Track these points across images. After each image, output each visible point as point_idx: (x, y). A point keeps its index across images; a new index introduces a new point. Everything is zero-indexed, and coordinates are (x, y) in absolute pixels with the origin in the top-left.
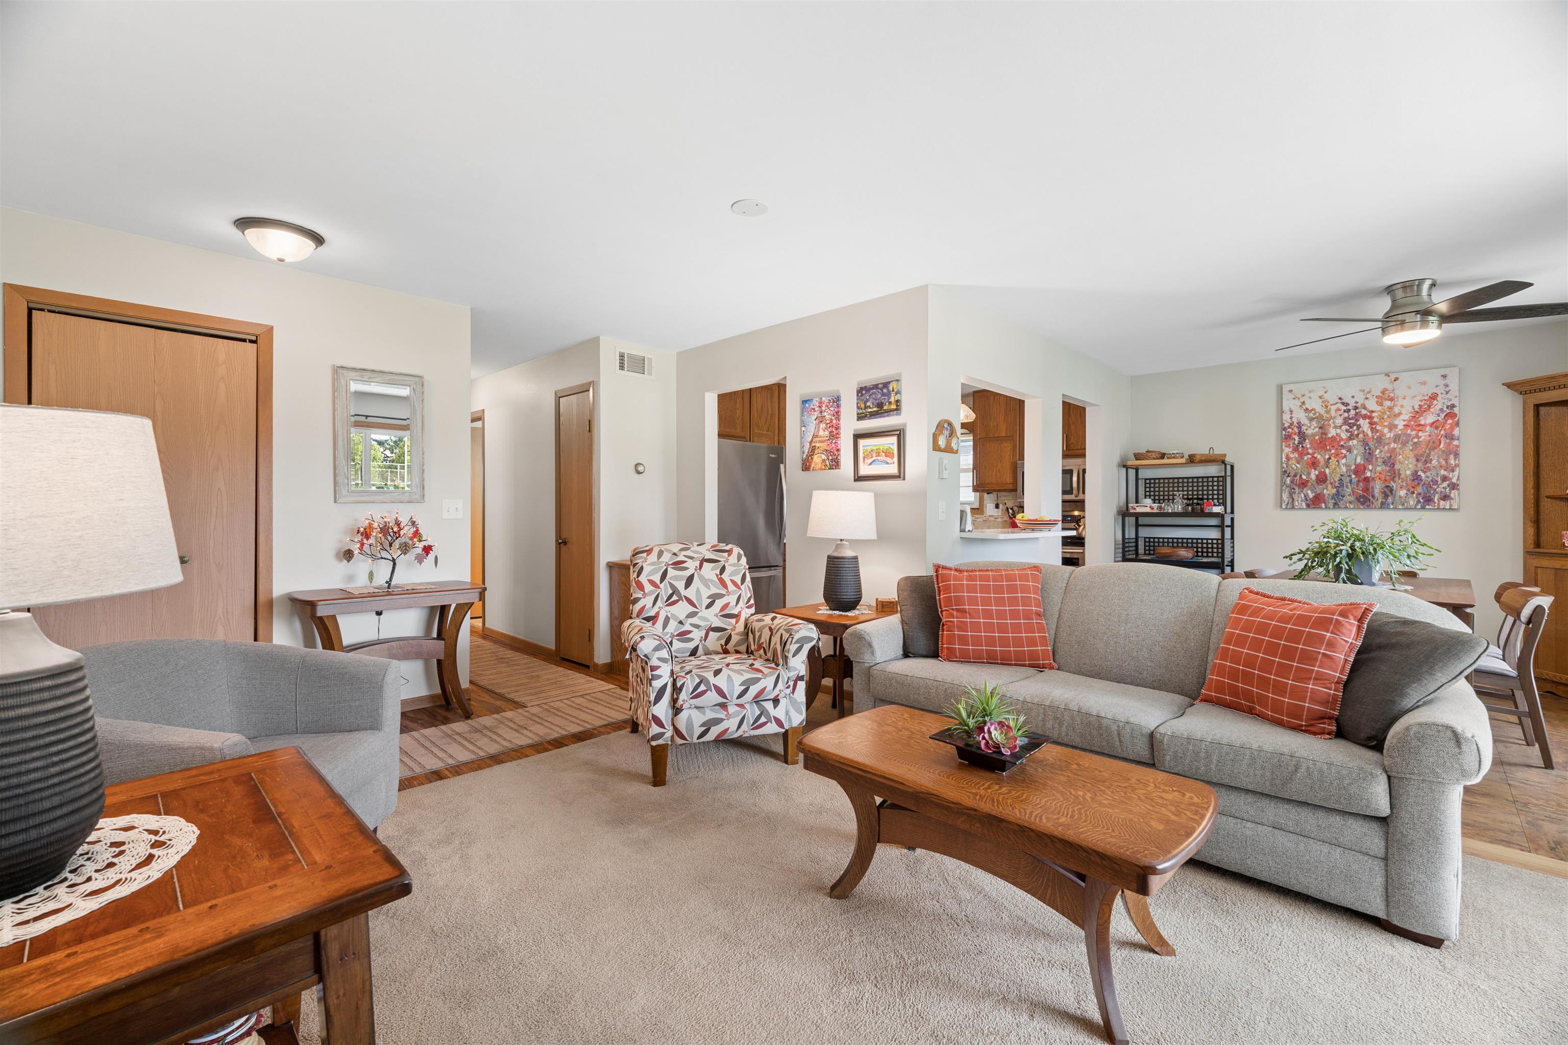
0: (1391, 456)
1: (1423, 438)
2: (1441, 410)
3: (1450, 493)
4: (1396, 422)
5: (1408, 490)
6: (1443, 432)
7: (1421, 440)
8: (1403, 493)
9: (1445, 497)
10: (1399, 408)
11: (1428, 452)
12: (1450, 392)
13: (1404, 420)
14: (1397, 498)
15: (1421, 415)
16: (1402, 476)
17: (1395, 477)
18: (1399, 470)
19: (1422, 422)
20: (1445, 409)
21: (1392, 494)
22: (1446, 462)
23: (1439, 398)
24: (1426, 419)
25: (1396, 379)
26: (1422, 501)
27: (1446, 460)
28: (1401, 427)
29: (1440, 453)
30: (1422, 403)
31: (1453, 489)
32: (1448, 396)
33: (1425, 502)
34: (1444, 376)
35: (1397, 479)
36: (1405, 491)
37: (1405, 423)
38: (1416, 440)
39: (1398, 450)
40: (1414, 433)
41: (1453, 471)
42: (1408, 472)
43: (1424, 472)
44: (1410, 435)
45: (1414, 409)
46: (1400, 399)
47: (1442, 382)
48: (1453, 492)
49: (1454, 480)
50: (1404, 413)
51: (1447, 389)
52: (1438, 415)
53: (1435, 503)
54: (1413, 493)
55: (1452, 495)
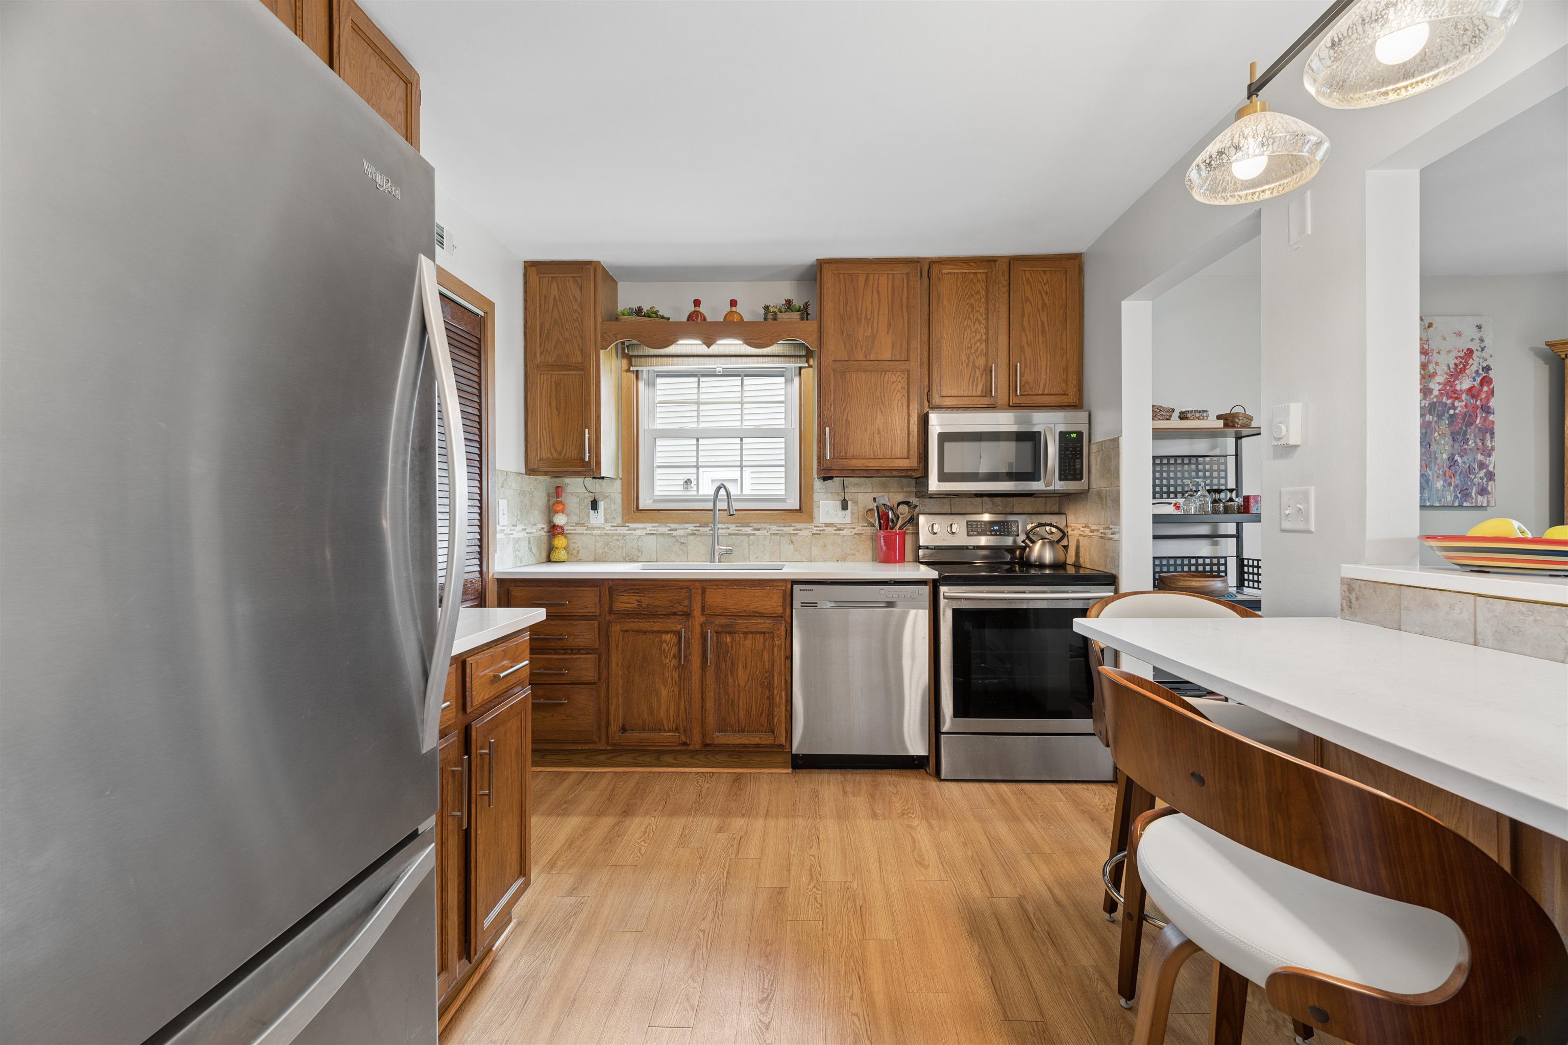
0: (1426, 433)
1: (1459, 409)
2: (1477, 372)
3: (1487, 485)
4: (1432, 385)
5: (1445, 481)
6: (1478, 403)
7: (1457, 411)
8: (1439, 484)
9: (1483, 491)
10: (1434, 365)
11: (1464, 428)
12: (1486, 349)
13: (1439, 384)
14: (1434, 491)
15: (1456, 379)
16: (1438, 461)
17: (1430, 462)
18: (1435, 452)
19: (1458, 388)
20: (1481, 371)
21: (1428, 485)
22: (1483, 444)
23: (1474, 356)
24: (1461, 383)
25: (1430, 325)
26: (1459, 495)
27: (1483, 440)
28: (1436, 393)
29: (1477, 430)
30: (1458, 362)
31: (1490, 480)
32: (1484, 354)
33: (1462, 497)
34: (1479, 327)
35: (1433, 465)
36: (1442, 482)
37: (1440, 387)
38: (1452, 412)
39: (1433, 424)
40: (1449, 401)
41: (1490, 456)
42: (1445, 456)
43: (1461, 456)
44: (1445, 404)
45: (1449, 368)
46: (1435, 352)
47: (1477, 336)
48: (1490, 483)
49: (1491, 468)
50: (1439, 372)
51: (1483, 345)
52: (1474, 380)
53: (1472, 498)
54: (1450, 484)
55: (1489, 488)
